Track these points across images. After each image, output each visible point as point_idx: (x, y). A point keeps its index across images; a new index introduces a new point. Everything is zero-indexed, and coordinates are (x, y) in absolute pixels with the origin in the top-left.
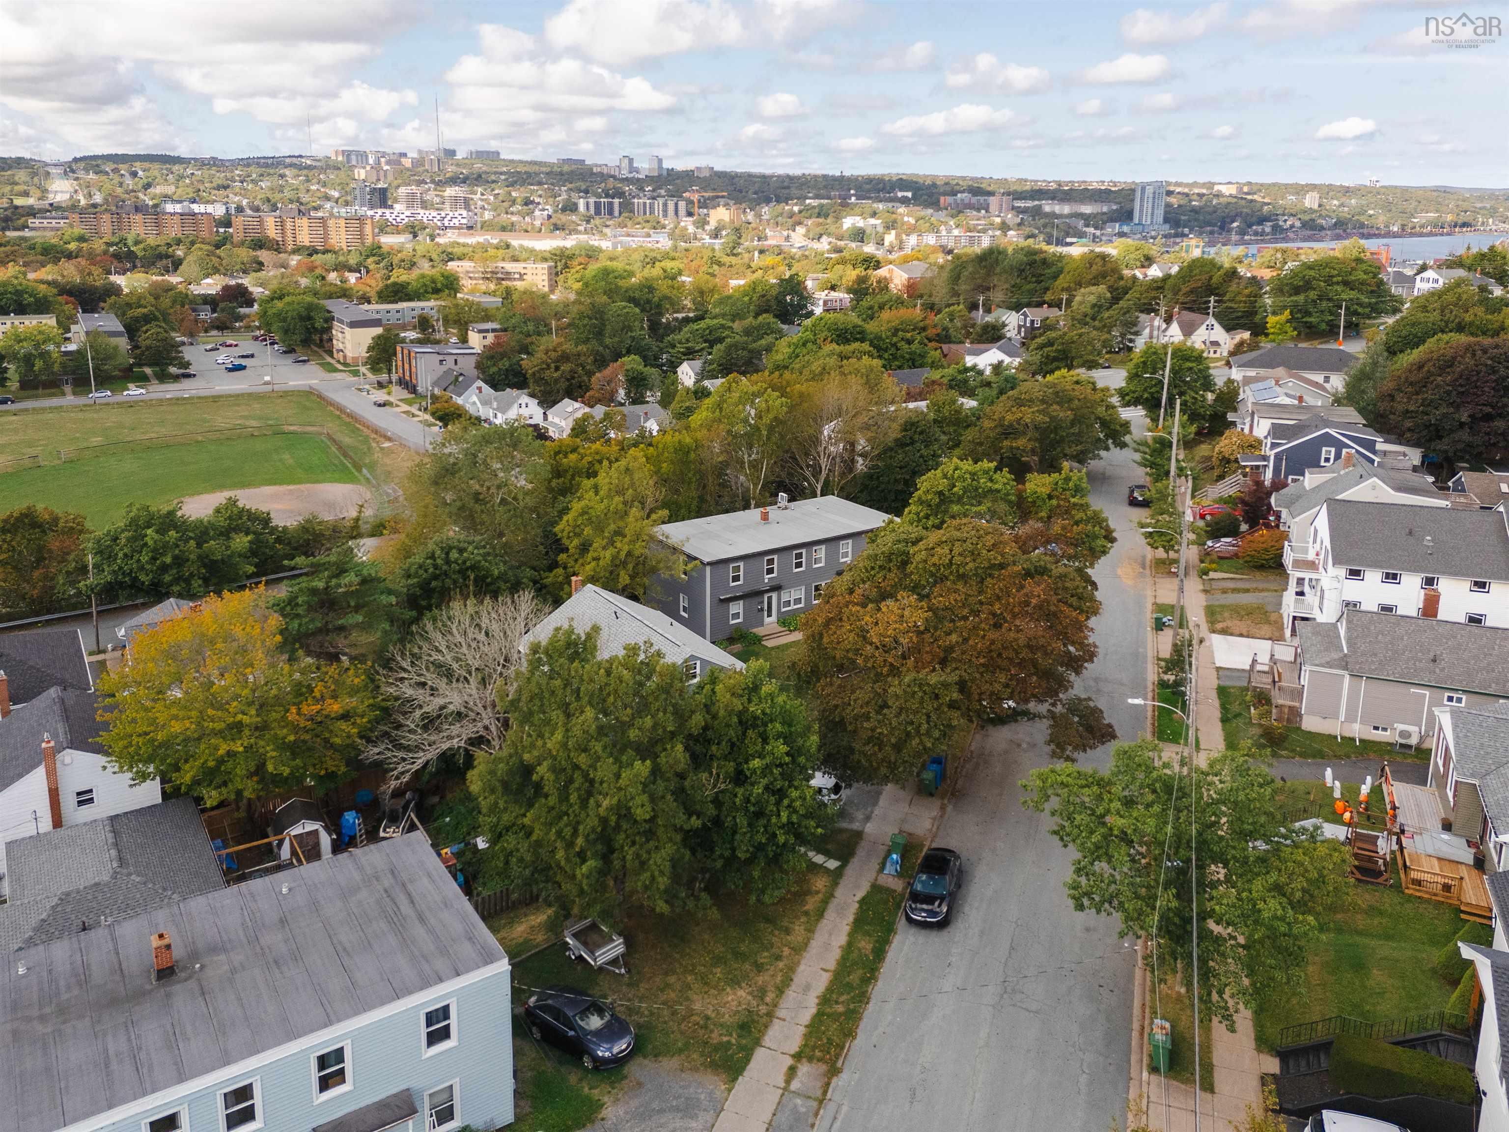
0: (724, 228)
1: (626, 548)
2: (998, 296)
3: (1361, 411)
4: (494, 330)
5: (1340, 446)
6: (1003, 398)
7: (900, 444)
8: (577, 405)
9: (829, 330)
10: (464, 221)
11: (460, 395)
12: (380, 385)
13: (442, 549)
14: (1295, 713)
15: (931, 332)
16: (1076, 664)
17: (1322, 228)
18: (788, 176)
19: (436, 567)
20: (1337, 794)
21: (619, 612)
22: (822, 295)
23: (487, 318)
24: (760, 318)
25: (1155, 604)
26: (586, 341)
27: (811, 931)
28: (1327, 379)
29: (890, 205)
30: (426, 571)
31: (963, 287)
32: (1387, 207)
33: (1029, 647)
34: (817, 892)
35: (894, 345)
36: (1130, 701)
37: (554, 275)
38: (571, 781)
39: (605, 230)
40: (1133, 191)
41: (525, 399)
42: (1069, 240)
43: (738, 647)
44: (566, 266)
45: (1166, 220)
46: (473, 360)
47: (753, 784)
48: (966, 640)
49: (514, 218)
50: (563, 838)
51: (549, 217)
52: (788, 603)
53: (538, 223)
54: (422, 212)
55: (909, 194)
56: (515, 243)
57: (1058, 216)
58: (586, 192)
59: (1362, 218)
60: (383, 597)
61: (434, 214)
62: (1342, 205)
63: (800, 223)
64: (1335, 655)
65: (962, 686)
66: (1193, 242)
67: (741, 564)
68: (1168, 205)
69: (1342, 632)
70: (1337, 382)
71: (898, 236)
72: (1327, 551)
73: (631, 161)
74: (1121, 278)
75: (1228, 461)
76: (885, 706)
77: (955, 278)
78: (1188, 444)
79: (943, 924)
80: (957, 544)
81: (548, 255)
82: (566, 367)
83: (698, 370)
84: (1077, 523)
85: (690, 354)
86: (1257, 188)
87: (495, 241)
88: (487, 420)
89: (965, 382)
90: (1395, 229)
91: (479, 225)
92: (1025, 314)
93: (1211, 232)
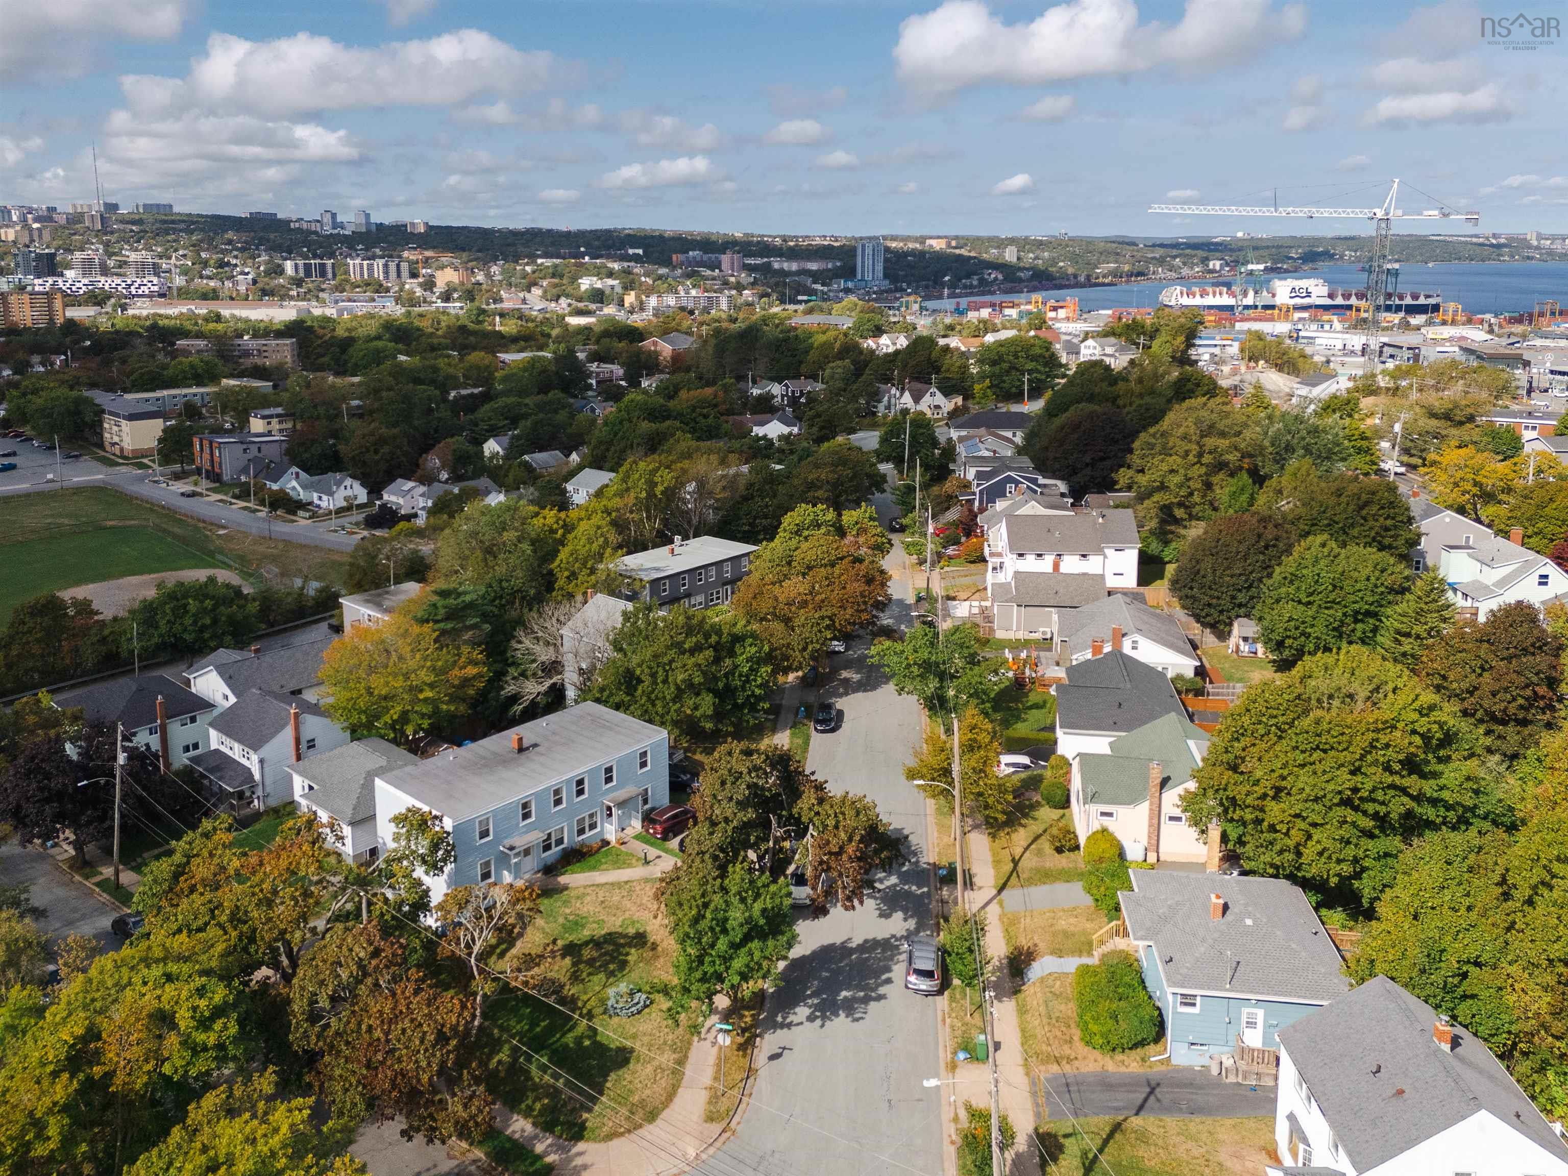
0: (455, 290)
2: (761, 369)
3: (1033, 458)
4: (278, 416)
5: (1017, 483)
6: (805, 463)
7: (744, 499)
8: (411, 484)
10: (156, 288)
11: (275, 481)
12: (177, 477)
17: (1021, 280)
18: (510, 232)
22: (593, 367)
24: (550, 394)
25: (914, 588)
26: (395, 425)
28: (1014, 434)
29: (626, 264)
31: (728, 360)
32: (1074, 258)
37: (296, 350)
39: (321, 295)
40: (853, 246)
41: (348, 482)
42: (800, 298)
45: (886, 276)
49: (212, 284)
51: (255, 282)
53: (242, 288)
54: (103, 279)
55: (640, 252)
56: (226, 313)
57: (789, 274)
59: (1053, 269)
61: (119, 281)
62: (1037, 258)
63: (535, 284)
64: (1009, 596)
66: (912, 298)
67: (668, 583)
68: (887, 261)
70: (1020, 437)
71: (638, 297)
72: (1007, 546)
73: (334, 216)
75: (952, 497)
77: (720, 351)
78: (925, 486)
82: (385, 449)
83: (506, 445)
85: (493, 432)
86: (963, 241)
87: (204, 311)
88: (311, 503)
89: (760, 449)
90: (1082, 279)
91: (175, 293)
92: (786, 385)
93: (927, 287)
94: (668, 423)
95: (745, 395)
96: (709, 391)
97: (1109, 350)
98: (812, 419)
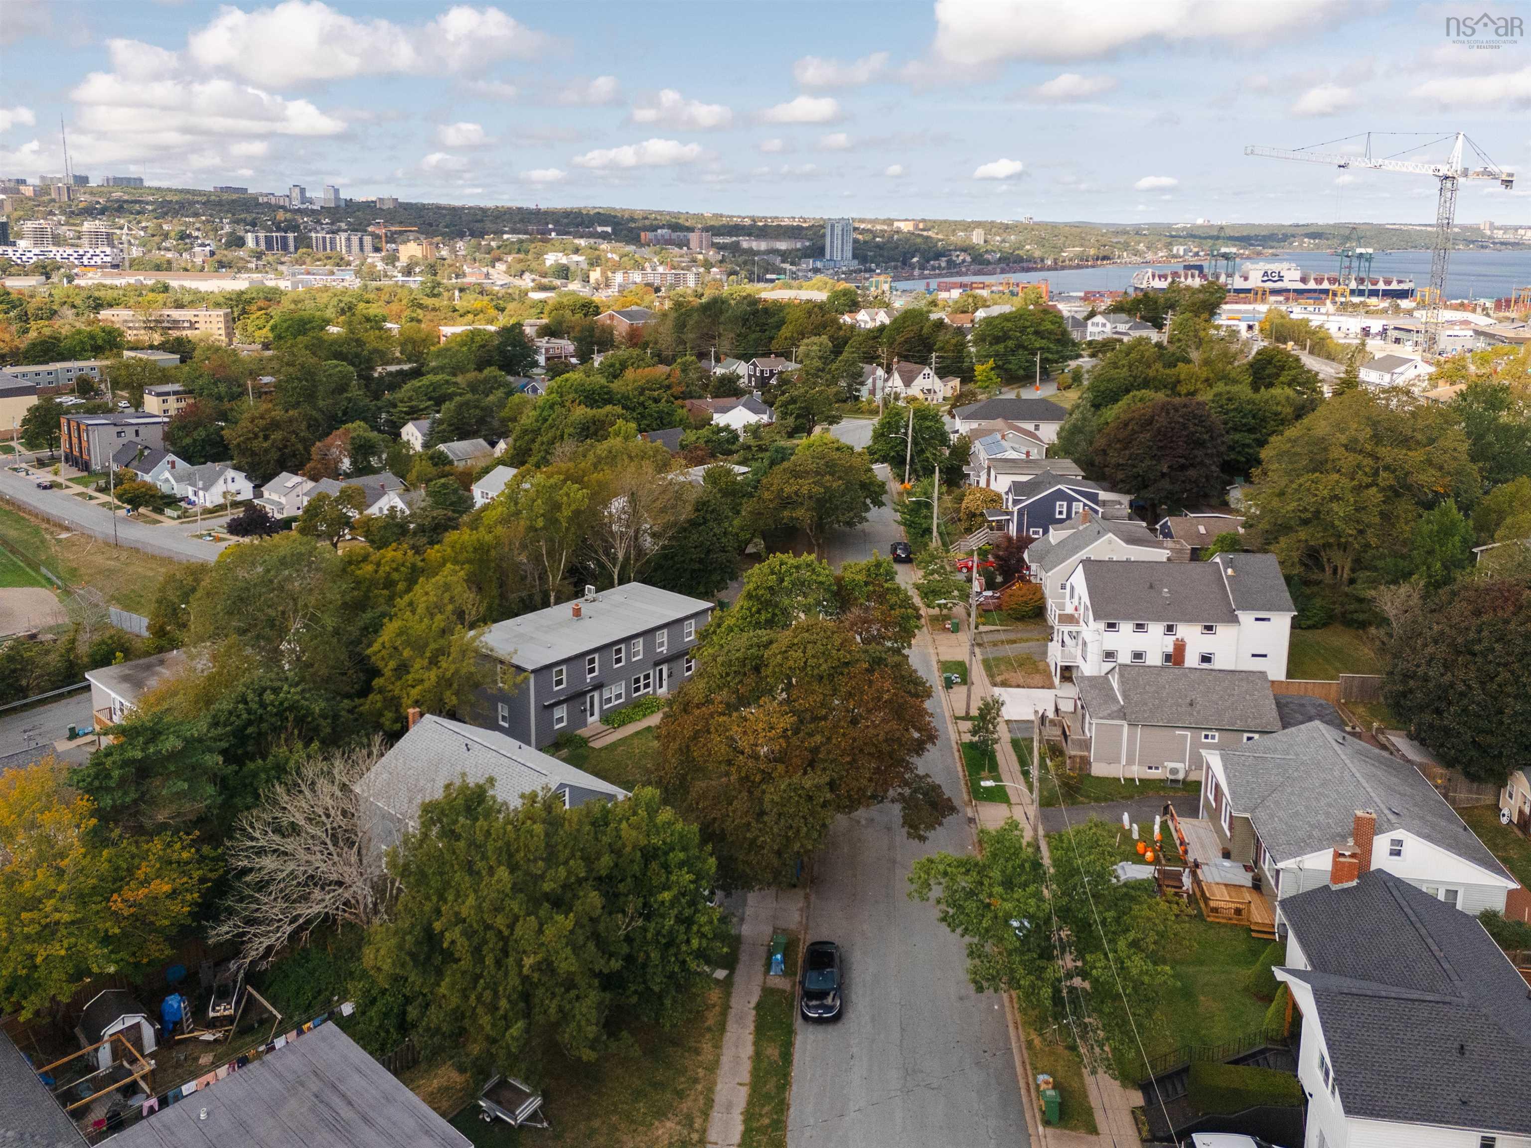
0: (417, 264)
1: (453, 668)
2: (725, 345)
3: (1077, 461)
4: (175, 393)
5: (1070, 500)
6: (778, 469)
7: (693, 524)
8: (297, 479)
9: (576, 391)
10: (108, 259)
11: (147, 472)
12: (42, 463)
13: (254, 690)
14: (1085, 762)
15: (676, 390)
16: (919, 748)
17: (989, 263)
18: (481, 209)
19: (249, 711)
20: (1136, 836)
21: (470, 743)
22: (543, 343)
23: (165, 378)
24: (486, 372)
25: (939, 662)
26: (297, 405)
27: (718, 1046)
28: (1037, 428)
29: (592, 241)
30: (238, 716)
31: (690, 336)
32: (1041, 242)
33: (886, 740)
34: (714, 1006)
35: (642, 404)
36: (983, 784)
37: (231, 321)
38: (485, 942)
39: (280, 267)
40: (823, 227)
41: (231, 473)
42: (768, 276)
43: (565, 752)
44: (244, 312)
45: (855, 256)
46: (158, 432)
47: (663, 916)
48: (829, 739)
49: (169, 255)
50: (484, 1004)
51: (212, 253)
52: (609, 700)
53: (199, 260)
54: (54, 249)
55: (609, 229)
56: (174, 284)
57: (757, 253)
58: (254, 225)
59: (1020, 252)
60: (207, 757)
61: (69, 251)
62: (1003, 241)
63: (499, 259)
64: (1115, 708)
65: (832, 785)
66: (882, 278)
67: (564, 668)
68: (856, 241)
69: (1115, 685)
70: (1049, 432)
71: (603, 273)
72: (1086, 608)
73: (303, 191)
74: (840, 328)
75: (974, 515)
76: (762, 813)
77: (681, 325)
79: (837, 1018)
80: (810, 646)
81: (222, 300)
82: (277, 436)
83: (426, 431)
84: (892, 608)
85: (414, 414)
86: (930, 225)
87: (150, 282)
88: (184, 499)
89: (720, 442)
90: (1049, 262)
91: (127, 264)
92: (754, 364)
93: (896, 268)
94: (609, 408)
95: (706, 374)
96: (663, 369)
97: (1122, 328)
98: (785, 405)
